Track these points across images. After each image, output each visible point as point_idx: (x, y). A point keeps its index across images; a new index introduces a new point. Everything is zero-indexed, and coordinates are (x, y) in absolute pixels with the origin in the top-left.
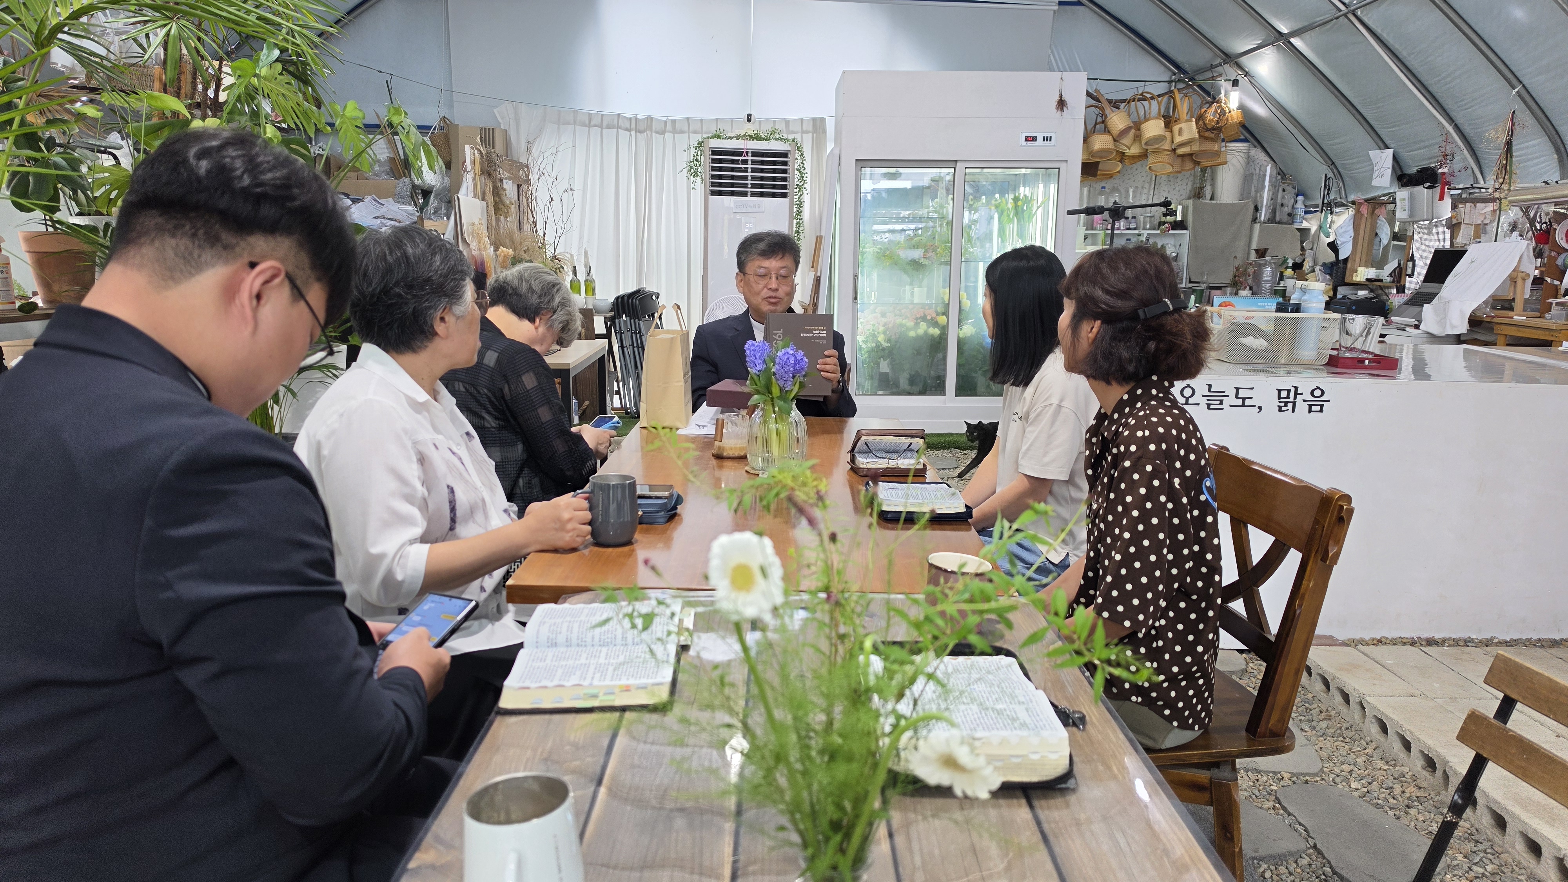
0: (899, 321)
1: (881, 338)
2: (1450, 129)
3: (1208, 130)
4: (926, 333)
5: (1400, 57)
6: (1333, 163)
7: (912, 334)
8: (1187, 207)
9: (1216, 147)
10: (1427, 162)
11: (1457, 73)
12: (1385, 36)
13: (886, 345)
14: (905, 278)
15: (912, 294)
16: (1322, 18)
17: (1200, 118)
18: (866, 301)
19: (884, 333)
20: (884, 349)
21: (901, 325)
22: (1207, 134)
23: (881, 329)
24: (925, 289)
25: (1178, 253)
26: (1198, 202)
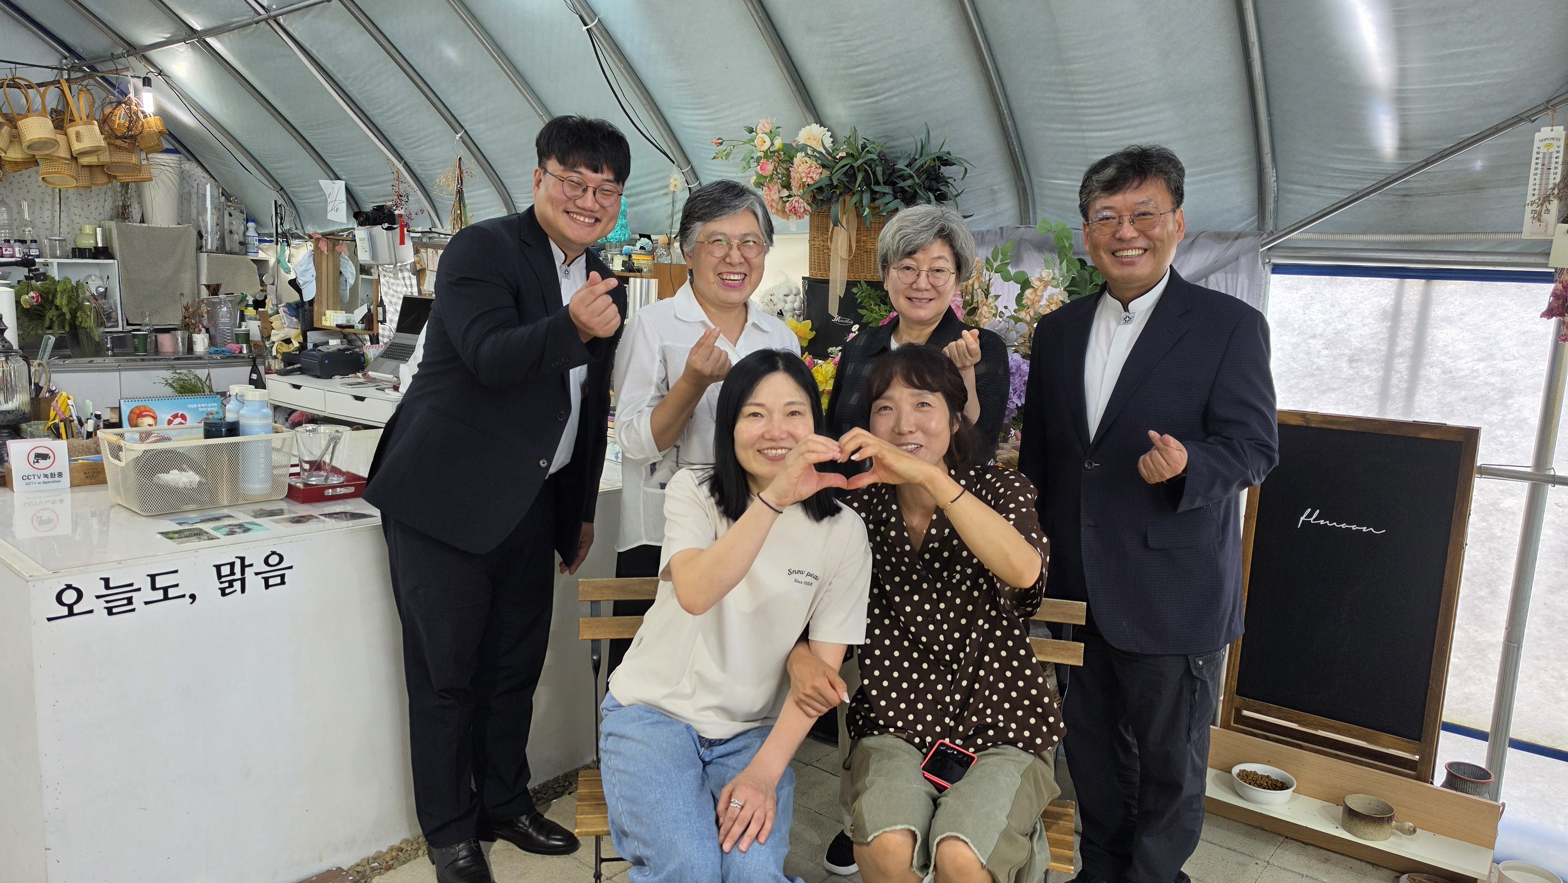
2: (400, 167)
3: (117, 137)
5: (336, 80)
6: (282, 188)
8: (110, 230)
9: (134, 160)
10: (381, 199)
11: (399, 108)
12: (314, 52)
16: (239, 19)
17: (105, 122)
22: (118, 142)
25: (106, 288)
26: (122, 224)
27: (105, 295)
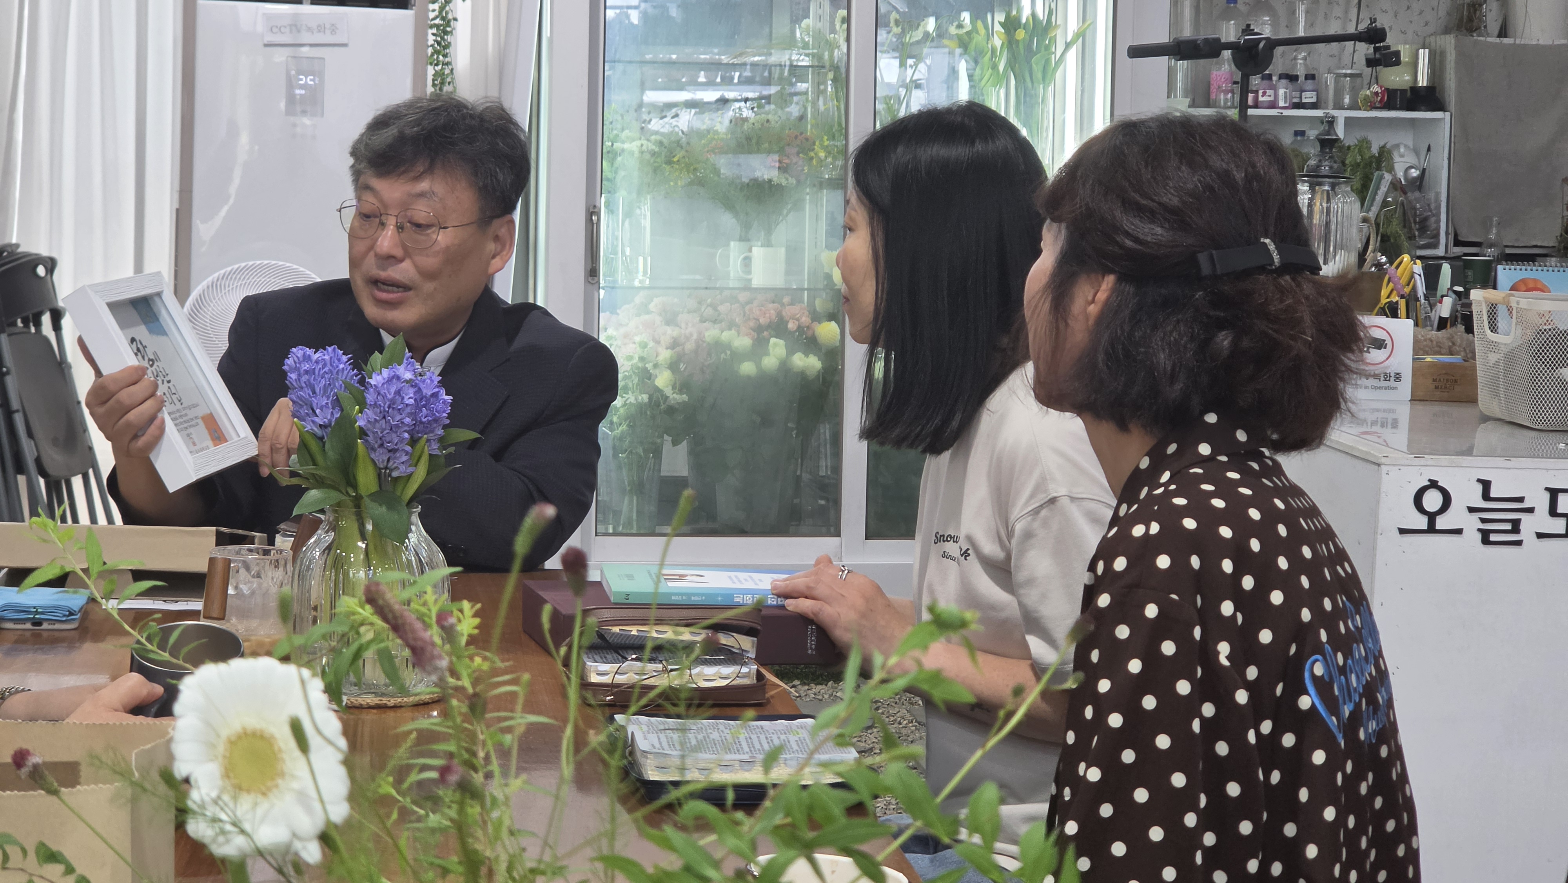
0: (712, 333)
1: (663, 380)
4: (784, 366)
7: (747, 368)
8: (1443, 54)
13: (676, 398)
14: (727, 220)
15: (747, 261)
18: (621, 279)
19: (673, 366)
20: (671, 410)
21: (718, 346)
23: (665, 355)
24: (783, 251)
25: (1424, 171)
26: (1468, 40)
27: (1419, 184)
